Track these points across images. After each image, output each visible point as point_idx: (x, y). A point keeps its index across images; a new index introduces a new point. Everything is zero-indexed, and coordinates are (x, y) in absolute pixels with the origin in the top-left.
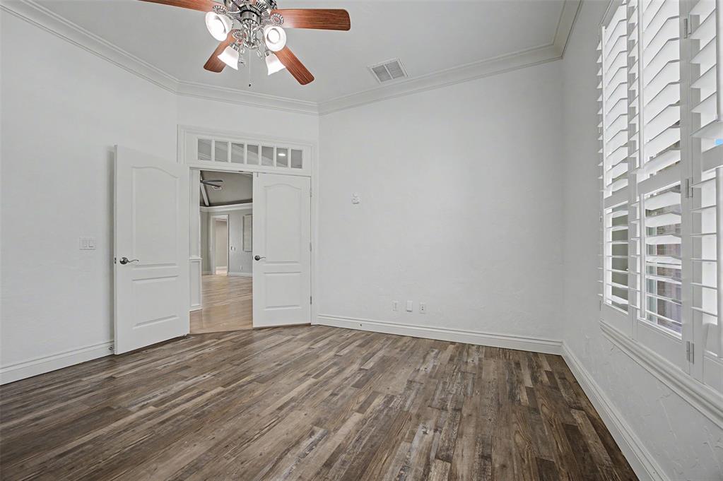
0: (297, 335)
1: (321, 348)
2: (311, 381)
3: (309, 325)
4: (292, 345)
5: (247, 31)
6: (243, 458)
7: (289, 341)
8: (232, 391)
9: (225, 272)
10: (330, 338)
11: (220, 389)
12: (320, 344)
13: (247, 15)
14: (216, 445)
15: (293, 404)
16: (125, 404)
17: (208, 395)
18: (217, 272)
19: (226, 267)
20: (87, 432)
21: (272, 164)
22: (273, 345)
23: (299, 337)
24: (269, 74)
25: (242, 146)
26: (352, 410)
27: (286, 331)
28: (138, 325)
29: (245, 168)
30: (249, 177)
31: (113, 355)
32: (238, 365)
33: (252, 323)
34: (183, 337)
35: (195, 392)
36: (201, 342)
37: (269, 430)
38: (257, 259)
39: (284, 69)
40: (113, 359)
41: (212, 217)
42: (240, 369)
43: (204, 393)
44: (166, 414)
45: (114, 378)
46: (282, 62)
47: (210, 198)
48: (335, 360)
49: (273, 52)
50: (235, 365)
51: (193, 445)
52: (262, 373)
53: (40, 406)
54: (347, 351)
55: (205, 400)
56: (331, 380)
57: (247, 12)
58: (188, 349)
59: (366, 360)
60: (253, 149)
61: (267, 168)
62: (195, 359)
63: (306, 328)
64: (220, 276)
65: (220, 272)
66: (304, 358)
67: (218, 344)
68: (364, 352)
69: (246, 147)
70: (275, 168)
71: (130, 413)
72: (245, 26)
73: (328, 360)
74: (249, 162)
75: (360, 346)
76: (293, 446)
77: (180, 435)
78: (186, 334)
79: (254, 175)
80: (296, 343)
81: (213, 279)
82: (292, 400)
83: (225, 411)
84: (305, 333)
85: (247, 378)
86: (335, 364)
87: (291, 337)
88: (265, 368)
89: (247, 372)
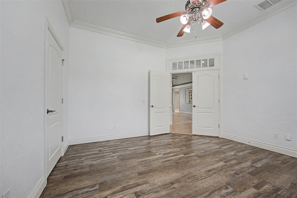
0: (212, 141)
1: (226, 149)
2: (222, 163)
3: (218, 137)
4: (210, 145)
5: (194, 16)
6: (196, 185)
7: (208, 143)
8: (188, 158)
9: (178, 111)
10: (230, 145)
11: (183, 155)
12: (225, 147)
13: (194, 10)
14: (184, 176)
15: (215, 171)
16: (155, 151)
17: (179, 156)
18: (176, 111)
19: (179, 109)
20: (147, 157)
21: (200, 67)
22: (202, 143)
23: (214, 142)
24: (203, 30)
25: (188, 62)
26: (249, 185)
27: (206, 138)
28: (156, 127)
29: (189, 70)
30: (190, 74)
31: (149, 136)
32: (188, 148)
33: (192, 132)
34: (168, 134)
35: (174, 154)
36: (174, 136)
37: (205, 178)
38: (194, 106)
39: (209, 25)
40: (150, 137)
41: (174, 90)
42: (189, 150)
43: (178, 155)
44: (166, 159)
45: (151, 143)
46: (209, 23)
47: (173, 84)
48: (235, 157)
49: (205, 20)
50: (187, 148)
51: (176, 173)
52: (199, 154)
53: (135, 146)
54: (242, 154)
55: (178, 158)
56: (234, 166)
57: (195, 9)
58: (170, 138)
59: (255, 162)
60: (192, 62)
61: (198, 69)
62: (173, 142)
63: (217, 138)
64: (177, 113)
65: (177, 111)
66: (217, 152)
67: (180, 138)
68: (254, 157)
69: (189, 62)
70: (202, 68)
71: (156, 155)
72: (194, 14)
73: (232, 156)
74: (191, 68)
75: (250, 153)
76: (217, 190)
77: (172, 167)
78: (168, 133)
79: (193, 73)
80: (212, 144)
81: (174, 113)
82: (214, 169)
83: (186, 164)
84: (216, 141)
85: (192, 154)
86: (235, 159)
87: (209, 141)
88: (199, 152)
89: (192, 152)
